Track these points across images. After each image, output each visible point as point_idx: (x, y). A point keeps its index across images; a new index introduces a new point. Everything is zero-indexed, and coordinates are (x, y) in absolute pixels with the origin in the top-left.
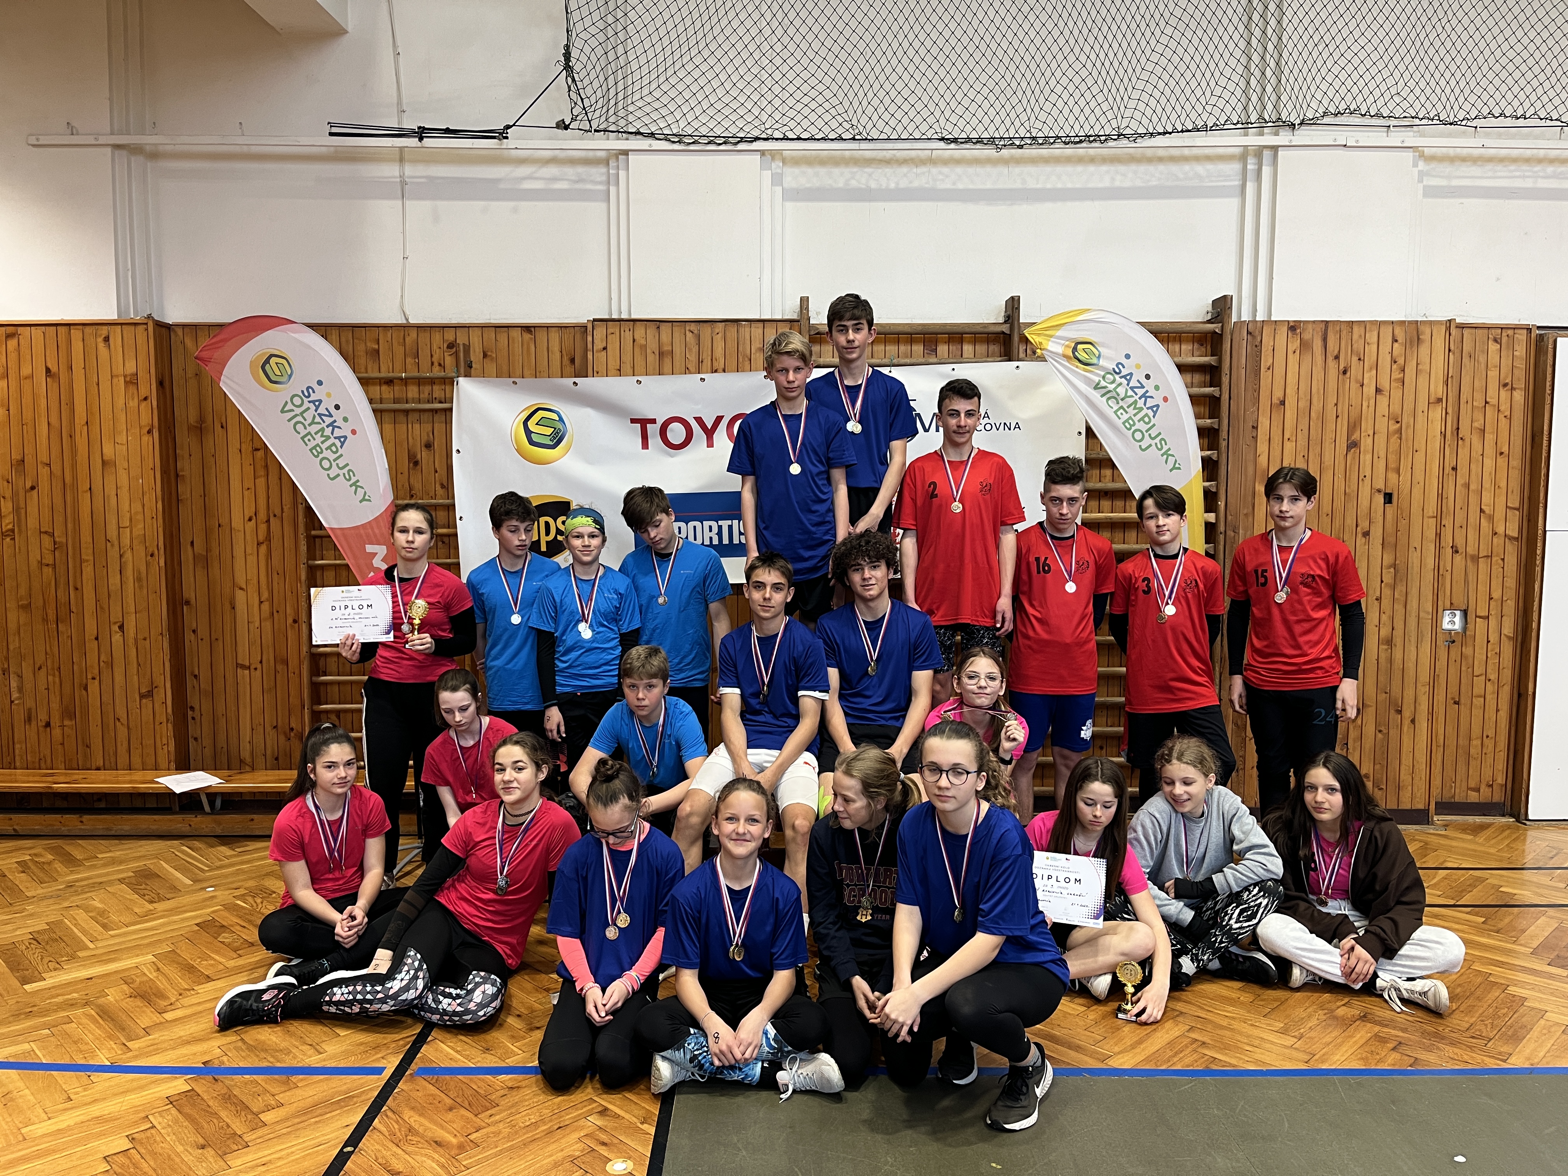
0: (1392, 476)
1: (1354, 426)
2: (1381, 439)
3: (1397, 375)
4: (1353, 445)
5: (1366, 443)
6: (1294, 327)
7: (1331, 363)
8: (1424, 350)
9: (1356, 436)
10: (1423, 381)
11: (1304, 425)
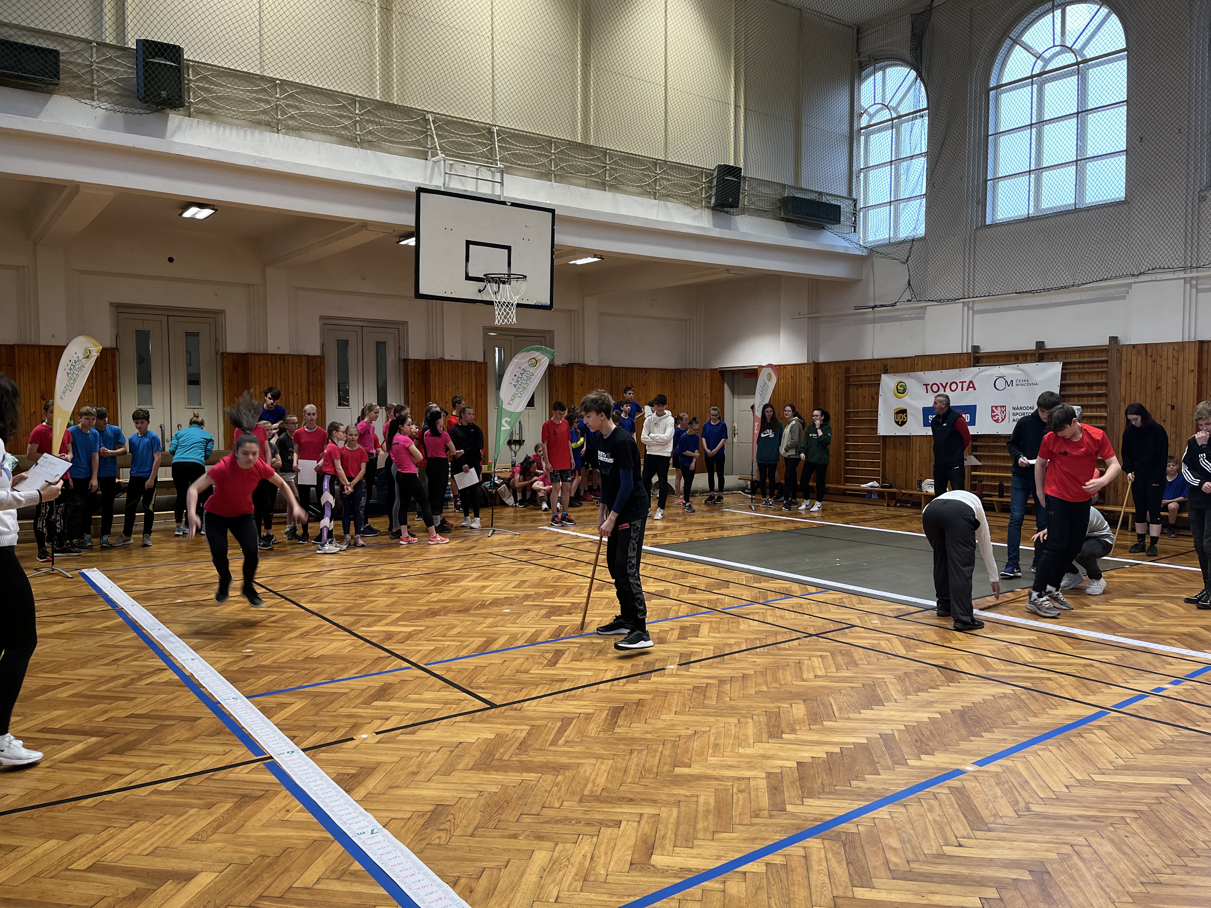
0: (1174, 399)
1: (1159, 380)
2: (1169, 386)
3: (1175, 362)
4: (1159, 388)
5: (1164, 387)
6: (1134, 346)
7: (1149, 359)
8: (1186, 352)
9: (1159, 385)
10: (1186, 364)
11: (1139, 380)
